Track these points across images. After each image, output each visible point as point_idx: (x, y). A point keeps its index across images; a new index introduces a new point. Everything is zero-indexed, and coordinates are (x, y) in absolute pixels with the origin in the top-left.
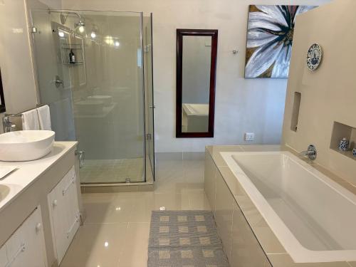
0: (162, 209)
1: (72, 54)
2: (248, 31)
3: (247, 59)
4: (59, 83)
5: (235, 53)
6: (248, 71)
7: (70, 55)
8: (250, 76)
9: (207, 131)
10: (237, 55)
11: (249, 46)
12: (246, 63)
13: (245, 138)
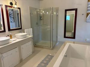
0: (50, 55)
1: (41, 17)
2: (88, 8)
3: (87, 16)
4: (37, 24)
5: (83, 14)
6: (87, 20)
7: (41, 18)
8: (88, 21)
9: (73, 37)
10: (84, 15)
11: (88, 12)
12: (87, 17)
13: (86, 40)
